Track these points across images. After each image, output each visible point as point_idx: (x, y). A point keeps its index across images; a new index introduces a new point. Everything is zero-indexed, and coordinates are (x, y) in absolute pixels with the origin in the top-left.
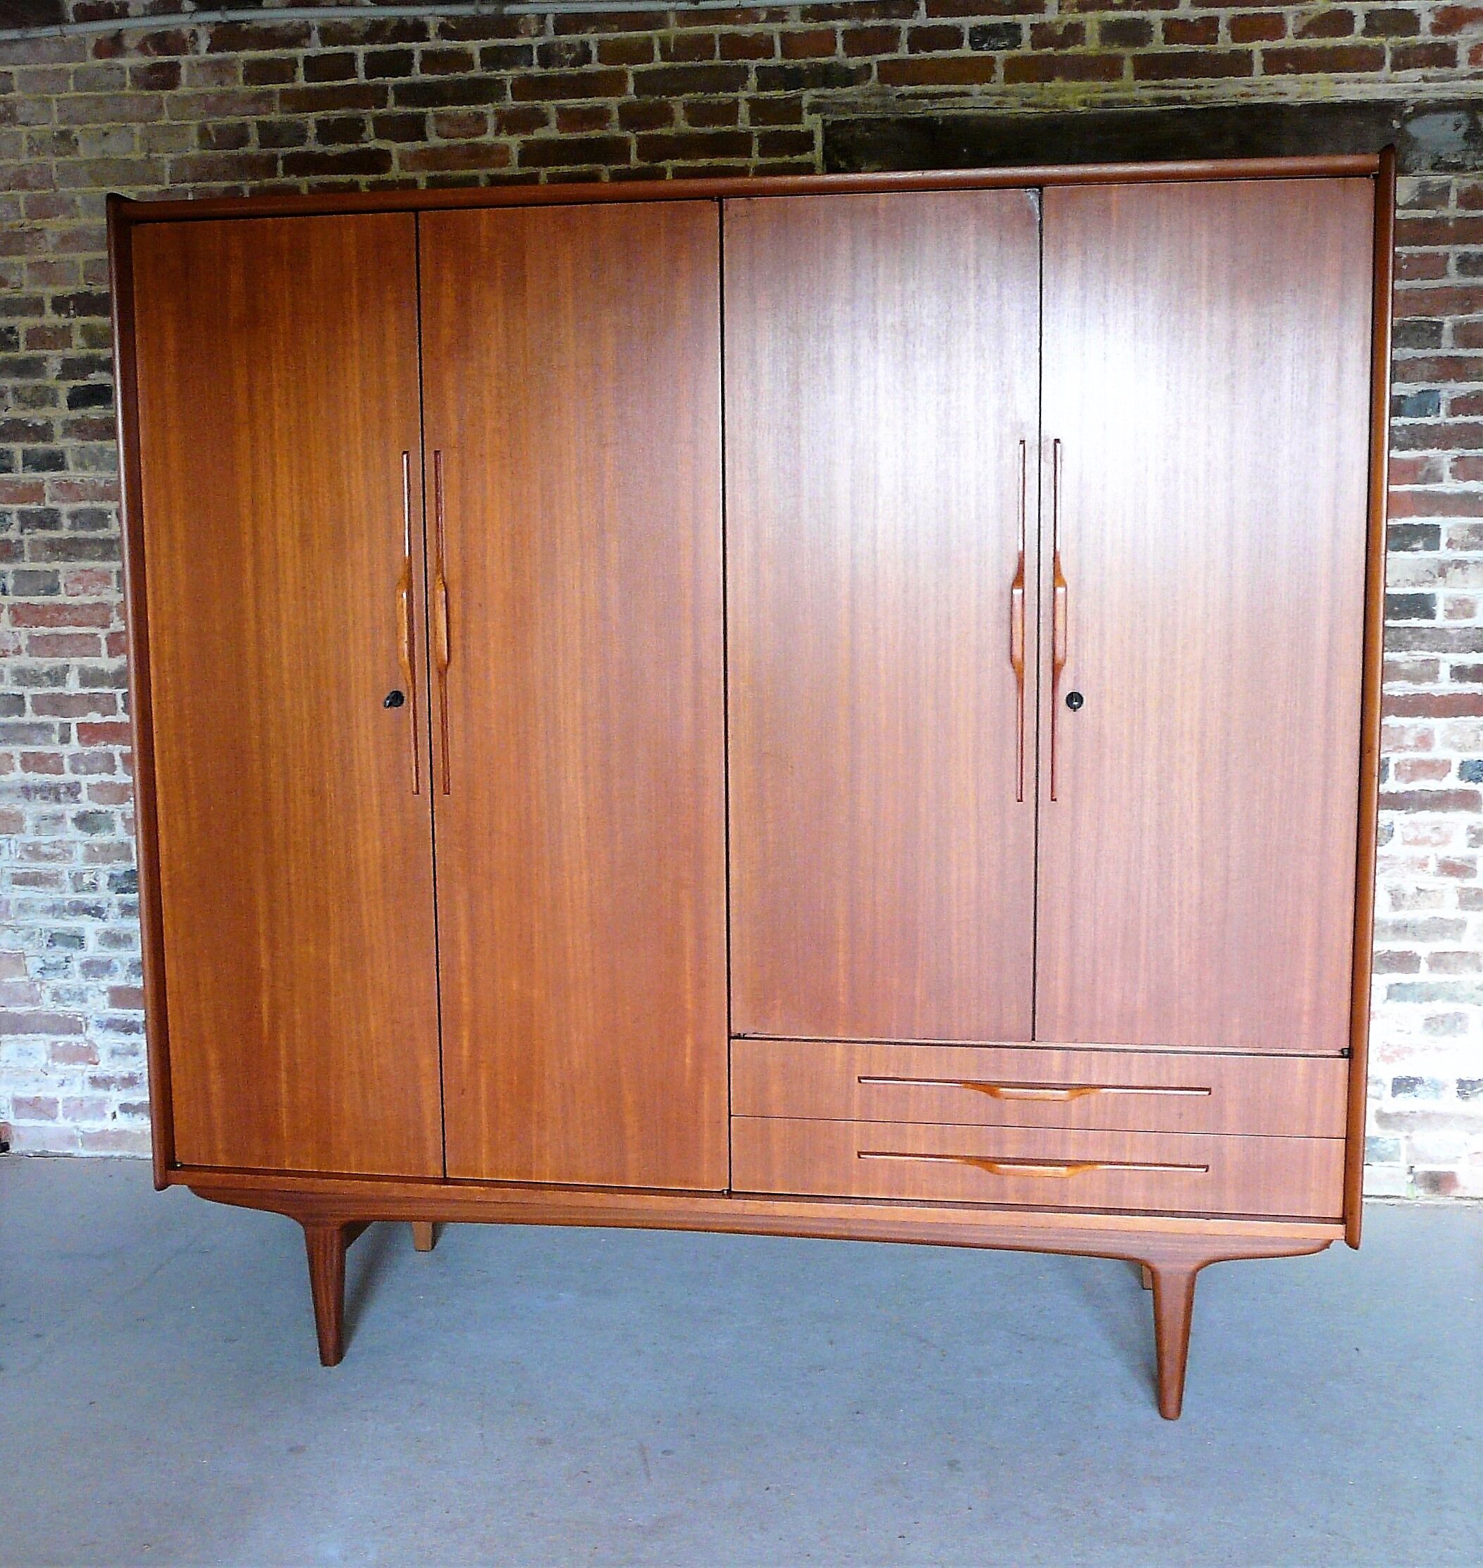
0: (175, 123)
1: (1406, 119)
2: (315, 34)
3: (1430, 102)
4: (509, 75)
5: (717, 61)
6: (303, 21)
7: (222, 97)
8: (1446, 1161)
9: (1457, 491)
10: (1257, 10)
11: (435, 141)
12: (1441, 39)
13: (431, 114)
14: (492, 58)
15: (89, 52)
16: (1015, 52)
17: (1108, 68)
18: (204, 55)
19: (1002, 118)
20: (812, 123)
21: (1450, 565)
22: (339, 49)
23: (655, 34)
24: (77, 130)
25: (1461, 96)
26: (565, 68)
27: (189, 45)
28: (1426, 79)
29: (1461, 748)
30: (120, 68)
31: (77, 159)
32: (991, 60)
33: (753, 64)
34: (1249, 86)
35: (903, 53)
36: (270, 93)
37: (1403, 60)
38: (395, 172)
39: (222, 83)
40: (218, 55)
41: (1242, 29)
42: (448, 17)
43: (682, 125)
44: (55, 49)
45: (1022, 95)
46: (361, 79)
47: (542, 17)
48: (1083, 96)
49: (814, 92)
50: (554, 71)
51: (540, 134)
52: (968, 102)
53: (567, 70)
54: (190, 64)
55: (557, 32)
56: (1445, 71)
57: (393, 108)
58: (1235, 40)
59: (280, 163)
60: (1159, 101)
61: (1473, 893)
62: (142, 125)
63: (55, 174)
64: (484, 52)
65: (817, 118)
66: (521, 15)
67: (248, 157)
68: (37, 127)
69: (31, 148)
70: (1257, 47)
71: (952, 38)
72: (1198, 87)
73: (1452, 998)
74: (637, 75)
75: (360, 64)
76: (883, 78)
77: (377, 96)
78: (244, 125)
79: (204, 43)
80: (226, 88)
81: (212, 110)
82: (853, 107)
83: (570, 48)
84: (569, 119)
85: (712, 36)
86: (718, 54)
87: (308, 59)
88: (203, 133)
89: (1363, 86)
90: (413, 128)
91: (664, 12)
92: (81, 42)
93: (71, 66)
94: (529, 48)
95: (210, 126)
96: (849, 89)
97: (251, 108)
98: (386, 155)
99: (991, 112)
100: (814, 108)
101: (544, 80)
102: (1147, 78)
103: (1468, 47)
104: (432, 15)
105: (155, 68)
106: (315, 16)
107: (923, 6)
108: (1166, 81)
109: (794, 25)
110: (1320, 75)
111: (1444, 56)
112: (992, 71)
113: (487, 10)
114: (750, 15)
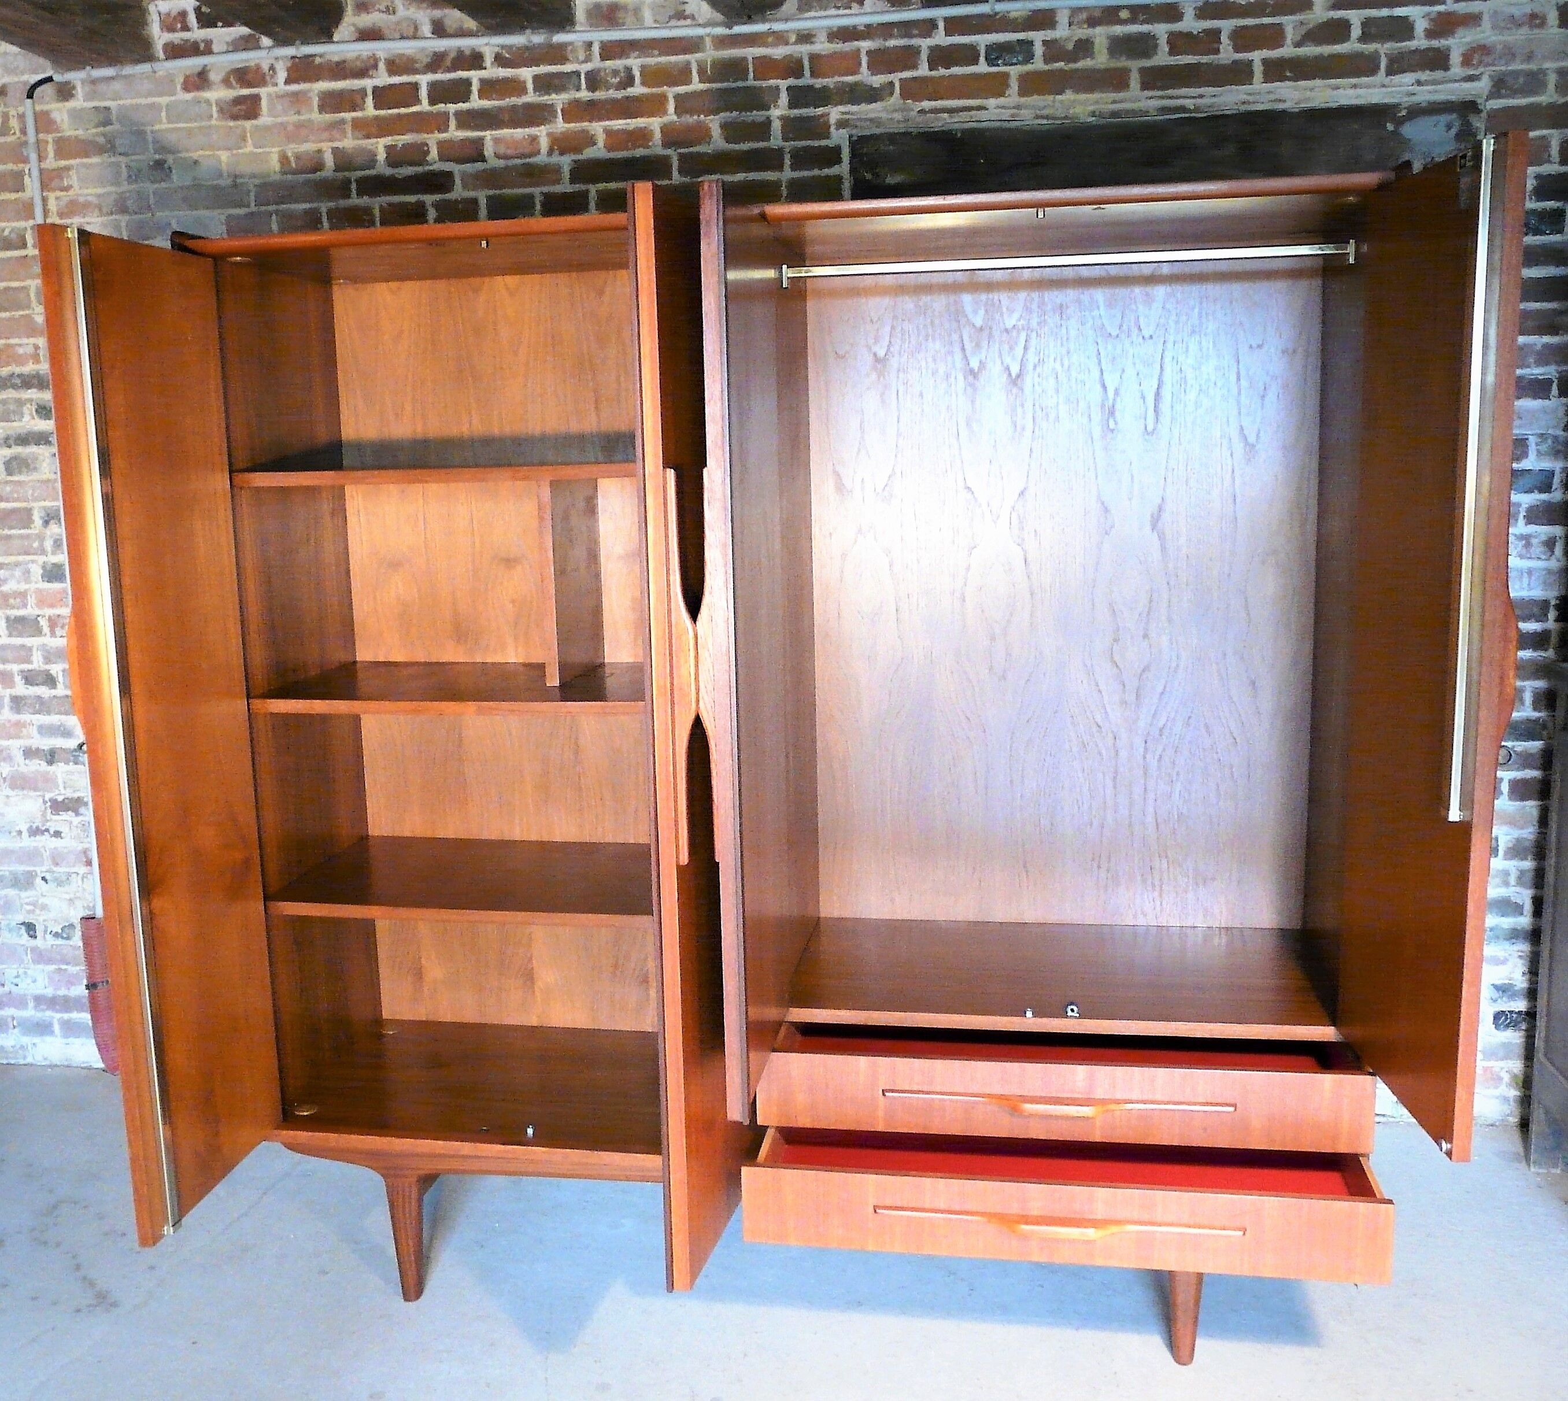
0: (258, 150)
1: (1400, 122)
2: (382, 66)
3: (1424, 105)
4: (559, 100)
5: (750, 82)
6: (370, 54)
7: (299, 126)
10: (1257, 21)
11: (493, 162)
12: (1435, 43)
13: (489, 138)
14: (544, 84)
15: (179, 87)
16: (1029, 67)
17: (1116, 80)
18: (282, 87)
19: (1017, 129)
20: (839, 137)
22: (404, 79)
23: (693, 58)
24: (170, 159)
25: (1453, 98)
26: (611, 91)
27: (268, 78)
28: (1419, 83)
30: (208, 102)
31: (172, 186)
32: (1006, 76)
33: (783, 84)
34: (1250, 94)
35: (923, 70)
36: (343, 122)
37: (1398, 65)
38: (458, 192)
39: (299, 113)
40: (294, 87)
41: (1243, 40)
42: (503, 47)
43: (719, 143)
44: (147, 86)
45: (1033, 107)
46: (425, 106)
47: (590, 45)
48: (1091, 108)
49: (841, 109)
50: (600, 95)
51: (589, 153)
52: (983, 115)
53: (612, 94)
54: (269, 95)
55: (603, 58)
56: (1439, 74)
57: (455, 133)
58: (1237, 50)
59: (354, 186)
60: (1164, 110)
62: (228, 153)
63: (152, 201)
65: (844, 133)
66: (571, 43)
67: (324, 180)
68: (133, 157)
69: (130, 176)
70: (1257, 56)
71: (969, 55)
72: (1201, 96)
74: (678, 97)
75: (424, 93)
76: (905, 95)
77: (440, 122)
78: (319, 151)
79: (282, 75)
80: (302, 118)
81: (290, 138)
82: (877, 122)
83: (615, 73)
84: (616, 139)
85: (745, 59)
86: (751, 75)
87: (375, 89)
88: (284, 160)
89: (1359, 91)
90: (473, 151)
91: (701, 38)
92: (170, 79)
93: (164, 100)
94: (577, 74)
95: (289, 154)
96: (873, 106)
97: (325, 135)
98: (449, 175)
99: (1006, 125)
100: (842, 125)
101: (591, 103)
102: (1153, 88)
103: (1462, 50)
104: (489, 45)
105: (238, 101)
106: (381, 49)
107: (941, 25)
108: (1170, 92)
109: (822, 46)
110: (1318, 82)
111: (1438, 60)
112: (1008, 86)
113: (538, 38)
114: (780, 38)
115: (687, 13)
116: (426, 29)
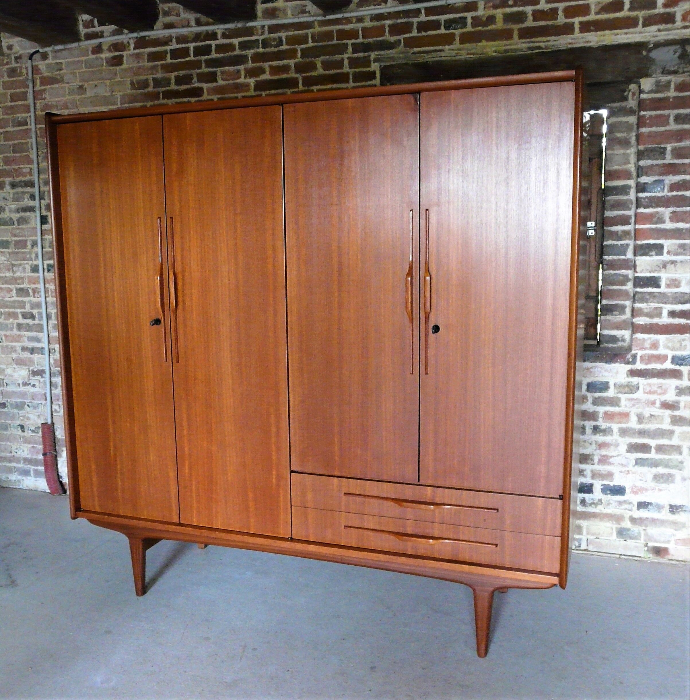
0: (122, 80)
1: (649, 51)
2: (174, 40)
3: (662, 41)
4: (249, 53)
5: (335, 42)
6: (169, 35)
7: (139, 68)
8: (664, 542)
9: (672, 228)
10: (577, 3)
11: (221, 82)
12: (668, 10)
13: (219, 71)
14: (244, 46)
15: (90, 52)
16: (465, 30)
17: (507, 35)
19: (458, 60)
20: (375, 67)
21: (668, 262)
22: (183, 45)
23: (309, 32)
24: (86, 85)
25: (677, 37)
26: (272, 48)
27: (126, 47)
28: (659, 30)
29: (673, 349)
30: (102, 59)
31: (86, 96)
32: (454, 35)
33: (350, 42)
34: (572, 39)
35: (414, 33)
36: (157, 66)
37: (648, 22)
38: (205, 96)
39: (139, 63)
40: (137, 51)
41: (570, 12)
42: (226, 29)
43: (320, 71)
44: (77, 52)
45: (468, 49)
46: (192, 58)
47: (263, 27)
48: (494, 49)
49: (376, 53)
50: (268, 50)
51: (262, 77)
52: (443, 54)
53: (273, 49)
54: (127, 54)
55: (269, 33)
56: (669, 26)
57: (204, 69)
58: (566, 17)
59: (161, 95)
60: (530, 48)
61: (678, 418)
62: (109, 81)
63: (78, 102)
64: (240, 43)
65: (377, 64)
66: (255, 27)
67: (148, 92)
68: (71, 84)
69: (69, 93)
70: (576, 21)
71: (436, 25)
72: (549, 41)
73: (667, 466)
74: (302, 50)
75: (192, 52)
76: (405, 45)
77: (197, 65)
78: (147, 80)
79: (132, 46)
80: (141, 64)
81: (136, 74)
82: (392, 59)
83: (274, 39)
84: (274, 70)
85: (333, 31)
86: (335, 39)
87: (171, 50)
88: (132, 83)
89: (629, 36)
90: (212, 78)
91: (313, 22)
92: (86, 49)
93: (85, 58)
94: (258, 40)
95: (134, 81)
96: (391, 51)
97: (150, 72)
98: (201, 89)
99: (454, 58)
100: (376, 60)
101: (264, 54)
102: (525, 38)
103: (681, 14)
104: (219, 28)
105: (114, 58)
106: (173, 32)
107: (423, 11)
108: (533, 39)
109: (368, 24)
110: (607, 32)
111: (669, 19)
112: (455, 40)
113: (239, 25)
114: (348, 21)
115: (307, 10)
116: (193, 23)
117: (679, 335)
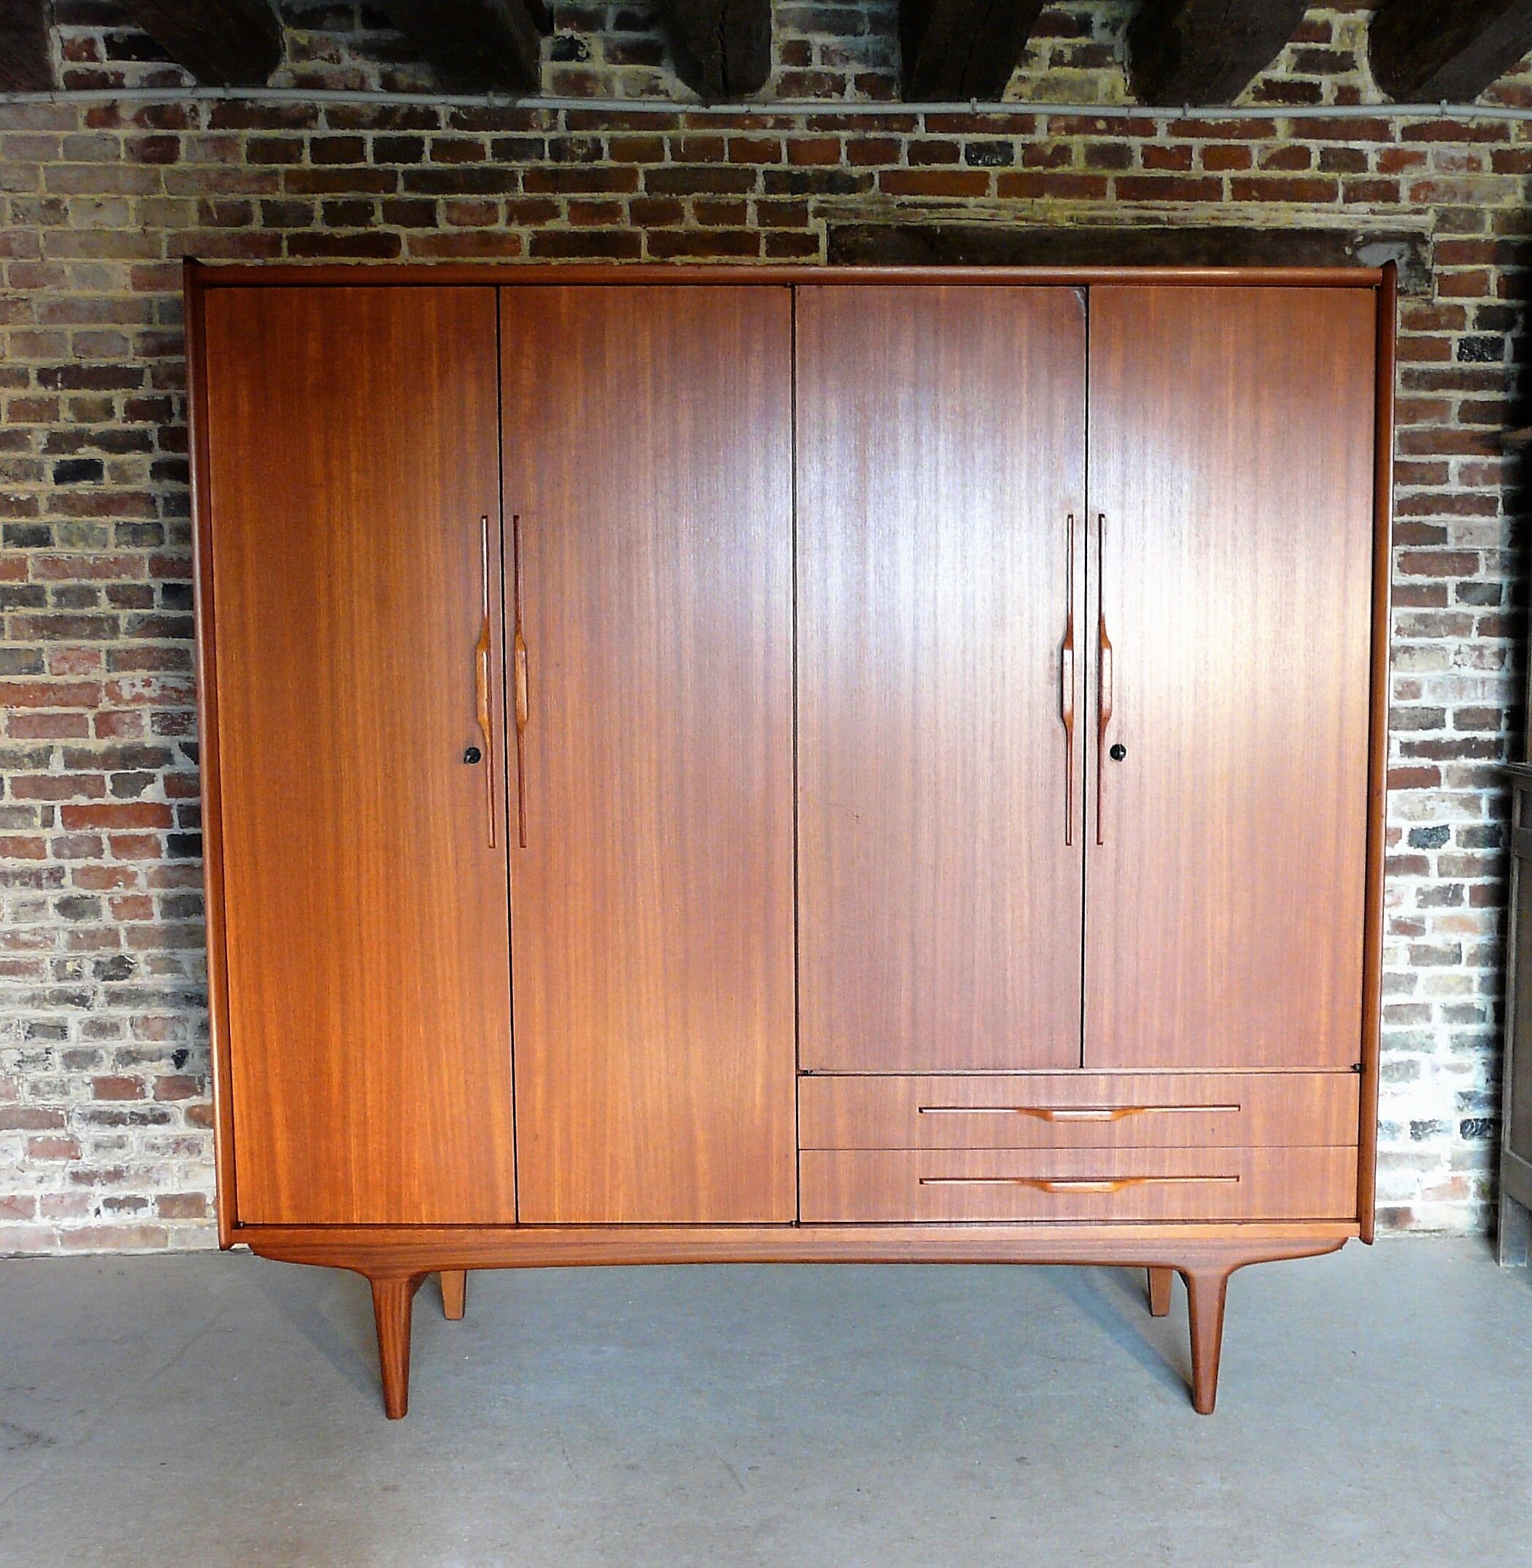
0: (174, 197)
1: (1357, 247)
2: (322, 116)
3: (1378, 232)
4: (520, 167)
5: (726, 164)
6: (310, 103)
7: (224, 174)
8: (1402, 1197)
9: (1404, 583)
10: (1226, 142)
11: (444, 228)
12: (1386, 177)
13: (441, 201)
14: (504, 150)
15: (81, 121)
16: (1008, 169)
17: (1092, 188)
18: (204, 131)
19: (997, 229)
20: (817, 226)
21: (1399, 650)
22: (347, 132)
23: (666, 135)
24: (67, 200)
25: (1401, 228)
26: (577, 163)
27: (189, 120)
28: (1373, 212)
29: (1411, 817)
30: (115, 140)
31: (67, 229)
32: (987, 175)
33: (760, 168)
34: (1219, 210)
35: (903, 164)
36: (275, 173)
37: (1354, 194)
38: (405, 256)
39: (224, 161)
40: (220, 132)
41: (1213, 158)
42: (459, 107)
43: (691, 223)
44: (42, 116)
45: (1015, 209)
46: (370, 163)
47: (554, 112)
48: (1067, 213)
49: (818, 196)
50: (565, 165)
51: (551, 225)
52: (963, 213)
53: (578, 165)
54: (189, 138)
55: (570, 127)
56: (1390, 206)
57: (402, 194)
58: (1206, 168)
59: (285, 244)
60: (1140, 219)
61: (1423, 950)
62: (139, 198)
63: (42, 242)
64: (495, 142)
65: (822, 222)
66: (536, 109)
67: (252, 234)
68: (22, 195)
69: (15, 216)
70: (1226, 175)
71: (950, 152)
72: (1174, 209)
73: (1405, 1047)
74: (648, 174)
75: (369, 148)
76: (884, 188)
77: (387, 181)
78: (247, 203)
79: (205, 118)
80: (229, 165)
81: (215, 186)
82: (856, 213)
83: (582, 143)
84: (579, 211)
85: (721, 140)
86: (726, 157)
87: (314, 141)
88: (204, 209)
89: (1319, 215)
90: (425, 215)
91: (675, 114)
92: (71, 110)
93: (61, 134)
94: (541, 141)
95: (211, 203)
96: (852, 196)
97: (254, 186)
98: (396, 239)
99: (985, 224)
100: (820, 213)
101: (555, 173)
102: (1129, 198)
103: (1410, 184)
104: (444, 104)
105: (153, 141)
106: (322, 98)
107: (922, 121)
108: (1145, 203)
109: (801, 132)
110: (1282, 204)
111: (1388, 193)
112: (988, 186)
113: (500, 102)
114: (758, 121)
115: (661, 87)
116: (374, 82)
117: (1420, 790)
